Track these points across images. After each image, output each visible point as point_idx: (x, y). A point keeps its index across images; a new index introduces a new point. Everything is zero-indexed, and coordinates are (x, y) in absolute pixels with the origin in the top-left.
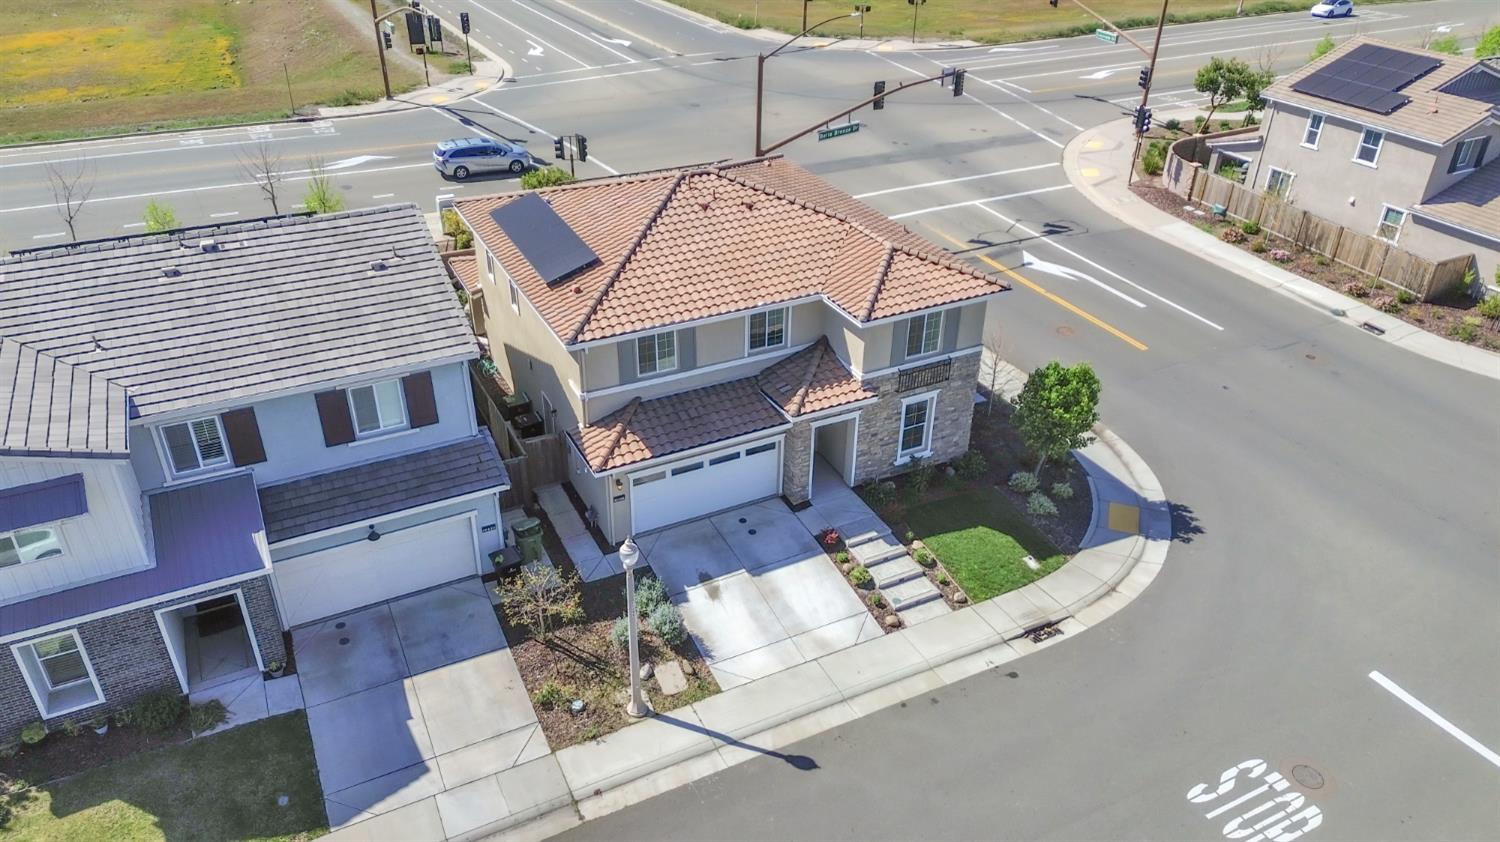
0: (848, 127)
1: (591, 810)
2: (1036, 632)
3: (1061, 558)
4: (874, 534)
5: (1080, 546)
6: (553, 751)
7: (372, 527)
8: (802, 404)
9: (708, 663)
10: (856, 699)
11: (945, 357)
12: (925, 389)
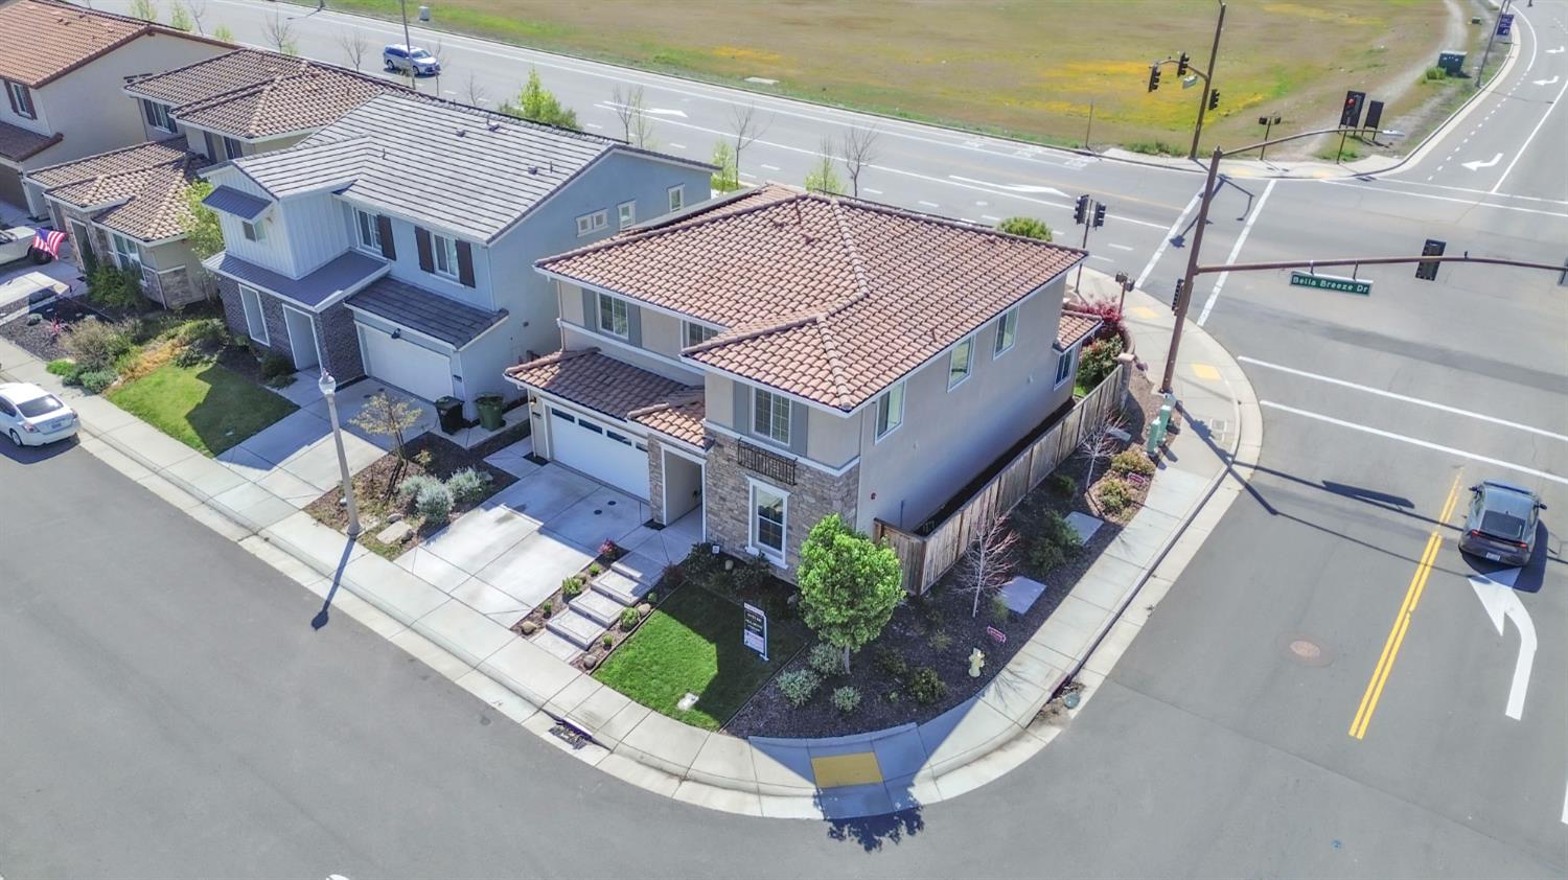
0: (1348, 284)
1: (252, 545)
2: (563, 726)
3: (713, 723)
4: (637, 575)
5: (750, 737)
6: (304, 509)
7: (399, 330)
8: (649, 414)
9: (421, 545)
10: (415, 634)
11: (792, 456)
12: (772, 481)
